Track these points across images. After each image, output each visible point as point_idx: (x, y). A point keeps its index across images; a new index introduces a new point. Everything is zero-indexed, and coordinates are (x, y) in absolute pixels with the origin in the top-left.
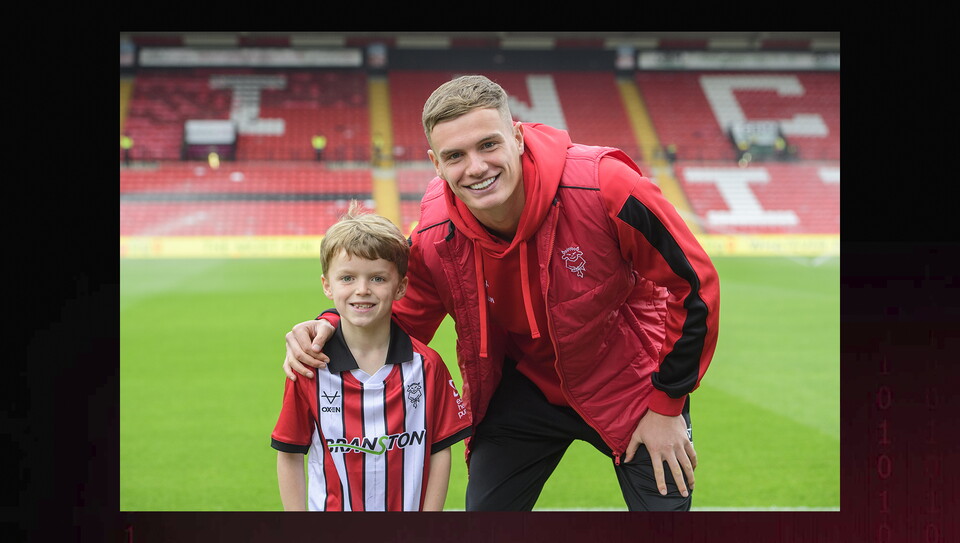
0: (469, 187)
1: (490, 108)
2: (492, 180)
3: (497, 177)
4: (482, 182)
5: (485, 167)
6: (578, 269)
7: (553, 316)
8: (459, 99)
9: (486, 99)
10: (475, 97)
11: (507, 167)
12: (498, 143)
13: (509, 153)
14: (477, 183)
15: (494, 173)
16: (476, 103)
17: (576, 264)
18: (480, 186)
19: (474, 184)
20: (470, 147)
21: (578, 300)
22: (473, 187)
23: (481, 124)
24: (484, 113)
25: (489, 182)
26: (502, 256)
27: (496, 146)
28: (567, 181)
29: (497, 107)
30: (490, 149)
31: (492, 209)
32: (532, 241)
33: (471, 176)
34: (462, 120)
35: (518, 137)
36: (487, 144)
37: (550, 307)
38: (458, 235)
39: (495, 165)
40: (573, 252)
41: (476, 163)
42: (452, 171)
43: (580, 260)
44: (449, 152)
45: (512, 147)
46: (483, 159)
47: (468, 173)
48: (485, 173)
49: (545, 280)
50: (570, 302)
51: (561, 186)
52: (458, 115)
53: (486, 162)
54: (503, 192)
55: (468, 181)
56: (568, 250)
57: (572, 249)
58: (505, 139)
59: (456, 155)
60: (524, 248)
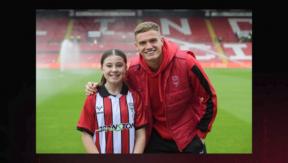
0: (146, 53)
1: (155, 30)
2: (153, 51)
3: (155, 51)
4: (150, 51)
5: (152, 47)
6: (176, 83)
7: (166, 97)
8: (146, 26)
9: (153, 27)
10: (151, 26)
11: (158, 48)
12: (156, 41)
13: (159, 44)
14: (149, 52)
15: (154, 49)
16: (151, 28)
17: (176, 82)
18: (150, 53)
19: (148, 52)
20: (148, 41)
21: (175, 93)
22: (148, 53)
23: (151, 34)
24: (153, 31)
25: (152, 52)
26: (153, 76)
27: (155, 42)
28: (177, 56)
29: (157, 30)
30: (154, 42)
31: (152, 60)
32: (163, 73)
33: (147, 49)
34: (146, 33)
35: (162, 41)
36: (153, 41)
37: (165, 94)
38: (141, 69)
39: (154, 47)
40: (175, 78)
41: (149, 46)
42: (142, 48)
43: (177, 81)
44: (141, 42)
45: (160, 43)
46: (151, 44)
47: (146, 48)
48: (151, 49)
49: (165, 85)
50: (172, 94)
51: (175, 57)
52: (145, 31)
53: (152, 46)
54: (156, 55)
55: (146, 51)
56: (174, 77)
57: (175, 76)
58: (158, 40)
59: (143, 43)
60: (160, 74)
